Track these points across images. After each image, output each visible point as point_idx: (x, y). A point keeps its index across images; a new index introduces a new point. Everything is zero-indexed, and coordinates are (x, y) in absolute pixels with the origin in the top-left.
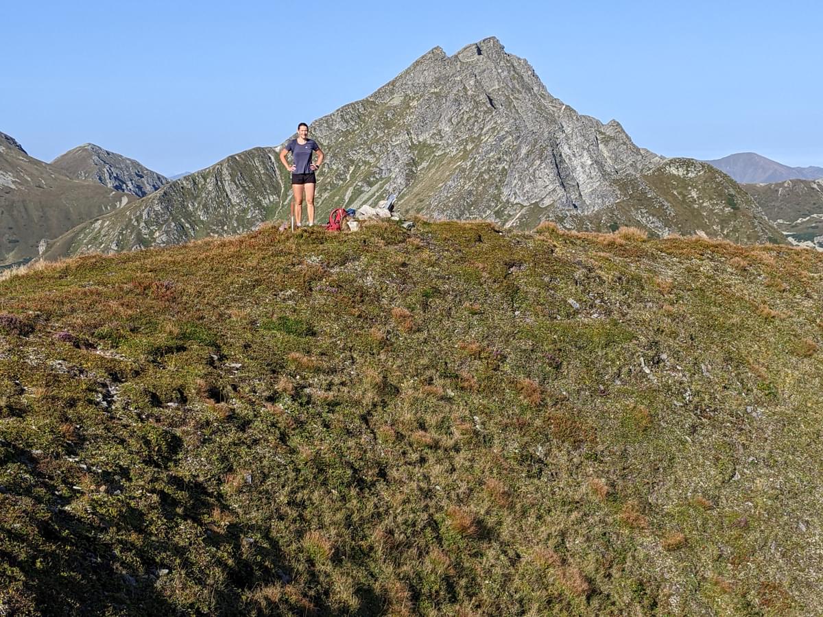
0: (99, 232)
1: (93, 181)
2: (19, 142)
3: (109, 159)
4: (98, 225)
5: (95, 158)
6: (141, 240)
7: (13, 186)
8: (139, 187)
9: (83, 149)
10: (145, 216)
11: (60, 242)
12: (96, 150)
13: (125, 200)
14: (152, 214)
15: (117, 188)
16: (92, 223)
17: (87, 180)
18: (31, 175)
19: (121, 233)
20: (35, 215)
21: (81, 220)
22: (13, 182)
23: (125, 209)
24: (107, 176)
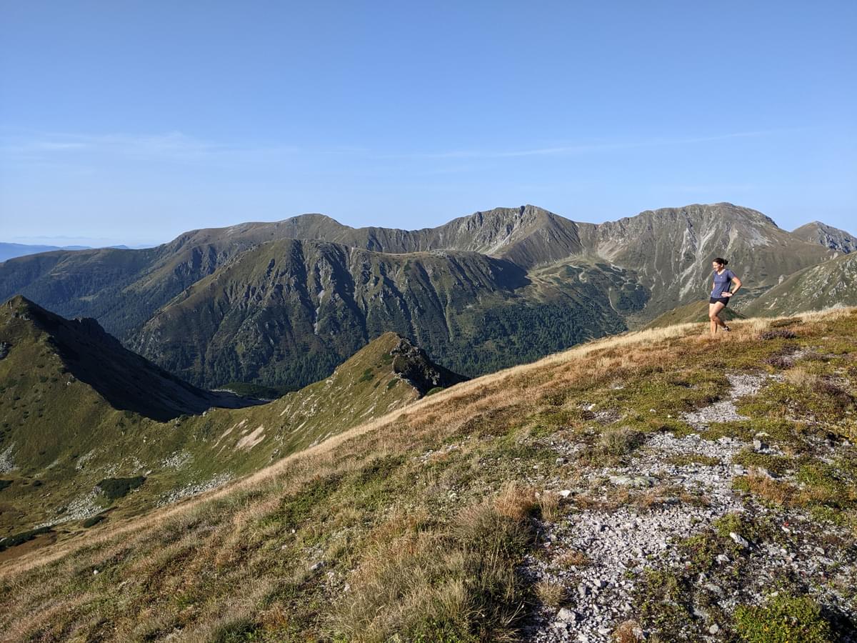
0: (817, 273)
1: (816, 243)
2: (773, 220)
3: (828, 231)
4: (817, 268)
5: (820, 230)
6: (844, 279)
7: (767, 245)
8: (846, 248)
9: (812, 224)
10: (848, 265)
11: (791, 277)
12: (820, 225)
13: (836, 255)
14: (853, 264)
15: (831, 247)
16: (813, 268)
17: (813, 242)
18: (778, 238)
19: (831, 274)
20: (779, 261)
21: (807, 265)
22: (768, 242)
23: (836, 260)
24: (826, 240)
